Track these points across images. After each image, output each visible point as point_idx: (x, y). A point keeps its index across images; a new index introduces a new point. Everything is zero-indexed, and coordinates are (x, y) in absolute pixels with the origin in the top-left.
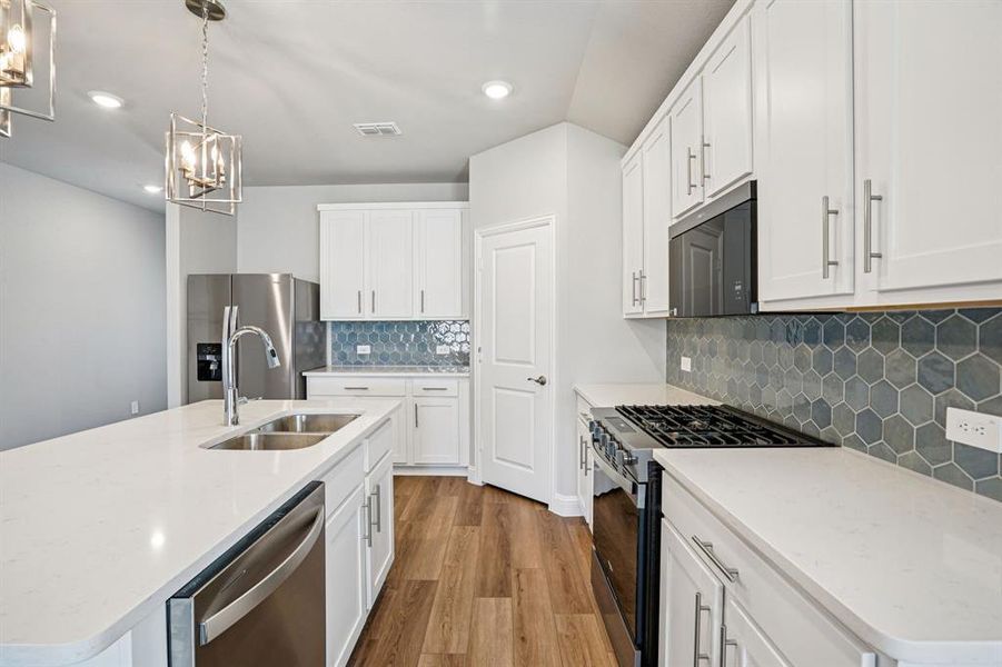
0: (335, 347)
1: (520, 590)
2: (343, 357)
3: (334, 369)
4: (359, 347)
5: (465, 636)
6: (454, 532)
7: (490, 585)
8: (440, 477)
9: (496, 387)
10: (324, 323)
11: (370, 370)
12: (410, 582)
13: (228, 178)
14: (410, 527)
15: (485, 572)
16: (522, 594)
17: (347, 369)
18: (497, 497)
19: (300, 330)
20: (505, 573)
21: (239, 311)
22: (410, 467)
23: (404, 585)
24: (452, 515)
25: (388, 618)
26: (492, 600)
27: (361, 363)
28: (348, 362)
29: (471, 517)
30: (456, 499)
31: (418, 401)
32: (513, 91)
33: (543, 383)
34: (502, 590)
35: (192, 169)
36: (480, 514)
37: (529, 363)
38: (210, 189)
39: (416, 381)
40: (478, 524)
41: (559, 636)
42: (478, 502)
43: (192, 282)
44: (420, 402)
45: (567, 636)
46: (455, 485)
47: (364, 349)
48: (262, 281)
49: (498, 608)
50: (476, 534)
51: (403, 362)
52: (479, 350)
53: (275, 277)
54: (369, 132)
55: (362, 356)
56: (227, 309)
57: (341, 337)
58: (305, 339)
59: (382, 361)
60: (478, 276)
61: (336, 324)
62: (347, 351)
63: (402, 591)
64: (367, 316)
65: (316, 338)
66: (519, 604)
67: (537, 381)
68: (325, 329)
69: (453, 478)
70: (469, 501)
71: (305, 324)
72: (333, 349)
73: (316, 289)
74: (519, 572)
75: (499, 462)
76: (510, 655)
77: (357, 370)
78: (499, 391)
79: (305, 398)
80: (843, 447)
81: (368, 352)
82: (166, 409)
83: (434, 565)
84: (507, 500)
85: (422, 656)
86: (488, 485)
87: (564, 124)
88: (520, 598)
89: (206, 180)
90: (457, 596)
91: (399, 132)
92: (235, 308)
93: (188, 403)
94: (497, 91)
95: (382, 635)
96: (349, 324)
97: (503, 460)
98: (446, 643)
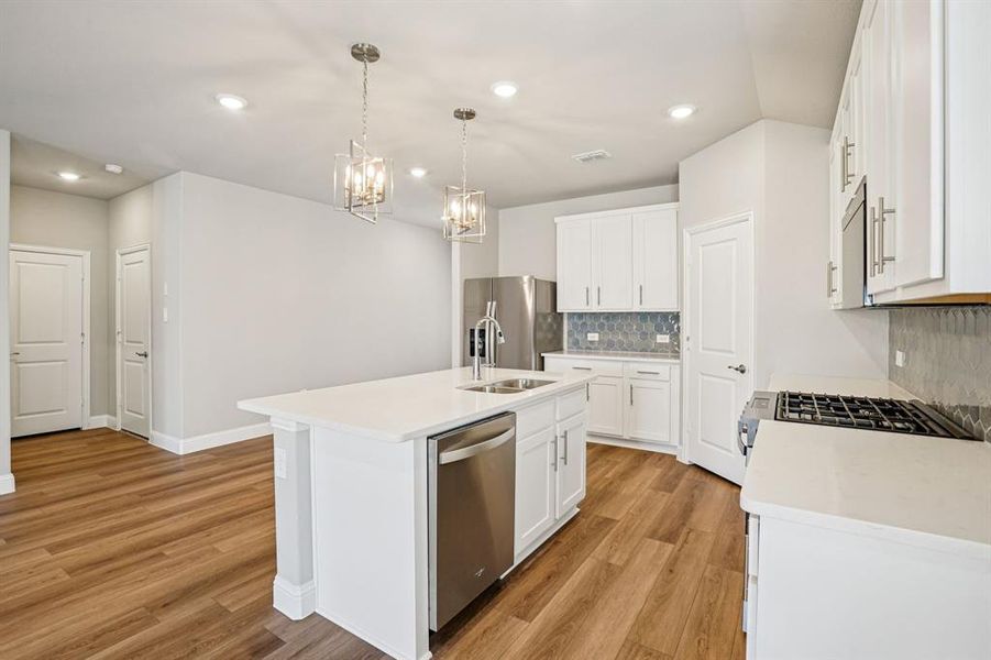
0: (570, 334)
1: (685, 542)
2: (576, 343)
3: (569, 352)
4: (589, 335)
5: (625, 557)
6: (646, 494)
7: (661, 531)
8: (652, 453)
9: (702, 374)
10: (561, 314)
11: (598, 354)
12: (597, 516)
13: (478, 219)
14: (611, 483)
15: (660, 524)
16: (686, 546)
17: (581, 353)
18: (698, 476)
19: (540, 319)
20: (678, 530)
21: (497, 305)
22: (626, 440)
23: (591, 517)
24: (649, 482)
25: (572, 532)
26: (658, 542)
27: (590, 349)
28: (580, 347)
29: (668, 485)
30: (658, 471)
31: (633, 382)
32: (697, 110)
33: (743, 372)
34: (670, 537)
35: (457, 217)
36: (676, 485)
37: (731, 352)
38: (468, 229)
39: (631, 365)
40: (671, 491)
41: (703, 578)
42: (678, 476)
43: (467, 284)
44: (635, 383)
45: (710, 580)
46: (663, 460)
47: (593, 337)
48: (514, 282)
49: (659, 549)
50: (665, 498)
51: (626, 348)
52: (688, 339)
53: (526, 278)
54: (583, 160)
55: (592, 342)
56: (489, 303)
57: (575, 325)
58: (544, 327)
59: (608, 346)
60: (687, 270)
61: (571, 315)
62: (580, 338)
63: (589, 520)
64: (595, 308)
65: (555, 326)
66: (679, 550)
67: (737, 369)
68: (562, 318)
69: (664, 455)
70: (671, 473)
71: (545, 316)
72: (569, 335)
73: (554, 286)
74: (691, 530)
75: (703, 443)
76: (655, 576)
77: (588, 354)
78: (706, 378)
79: (543, 370)
80: (986, 442)
81: (597, 339)
82: (450, 368)
83: (618, 511)
84: (708, 479)
85: (589, 558)
86: (695, 465)
87: (762, 121)
88: (682, 546)
89: (465, 223)
90: (630, 532)
91: (609, 155)
92: (494, 303)
93: (464, 366)
94: (681, 113)
95: (565, 540)
96: (581, 315)
97: (709, 443)
98: (609, 557)
